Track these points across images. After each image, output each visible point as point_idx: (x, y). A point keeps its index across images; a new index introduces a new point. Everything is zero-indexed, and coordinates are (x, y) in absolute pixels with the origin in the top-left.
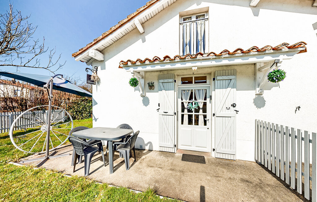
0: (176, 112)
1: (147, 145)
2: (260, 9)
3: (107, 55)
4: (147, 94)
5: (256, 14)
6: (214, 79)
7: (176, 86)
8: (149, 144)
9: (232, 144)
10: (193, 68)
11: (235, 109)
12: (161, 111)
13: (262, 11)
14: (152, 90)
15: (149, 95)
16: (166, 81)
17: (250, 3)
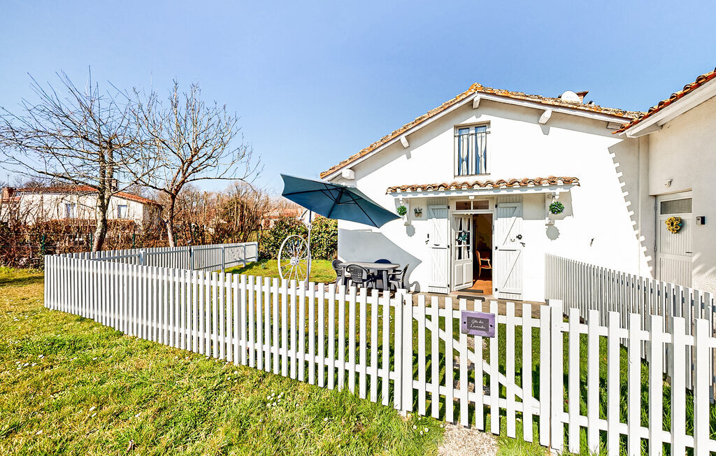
0: (449, 244)
1: (412, 285)
2: (551, 128)
3: (359, 173)
4: (412, 221)
5: (546, 133)
6: (496, 206)
7: (449, 213)
8: (415, 285)
9: (518, 282)
10: (470, 198)
11: (521, 241)
12: (431, 243)
13: (552, 129)
14: (418, 218)
15: (414, 223)
16: (436, 207)
17: (539, 120)
